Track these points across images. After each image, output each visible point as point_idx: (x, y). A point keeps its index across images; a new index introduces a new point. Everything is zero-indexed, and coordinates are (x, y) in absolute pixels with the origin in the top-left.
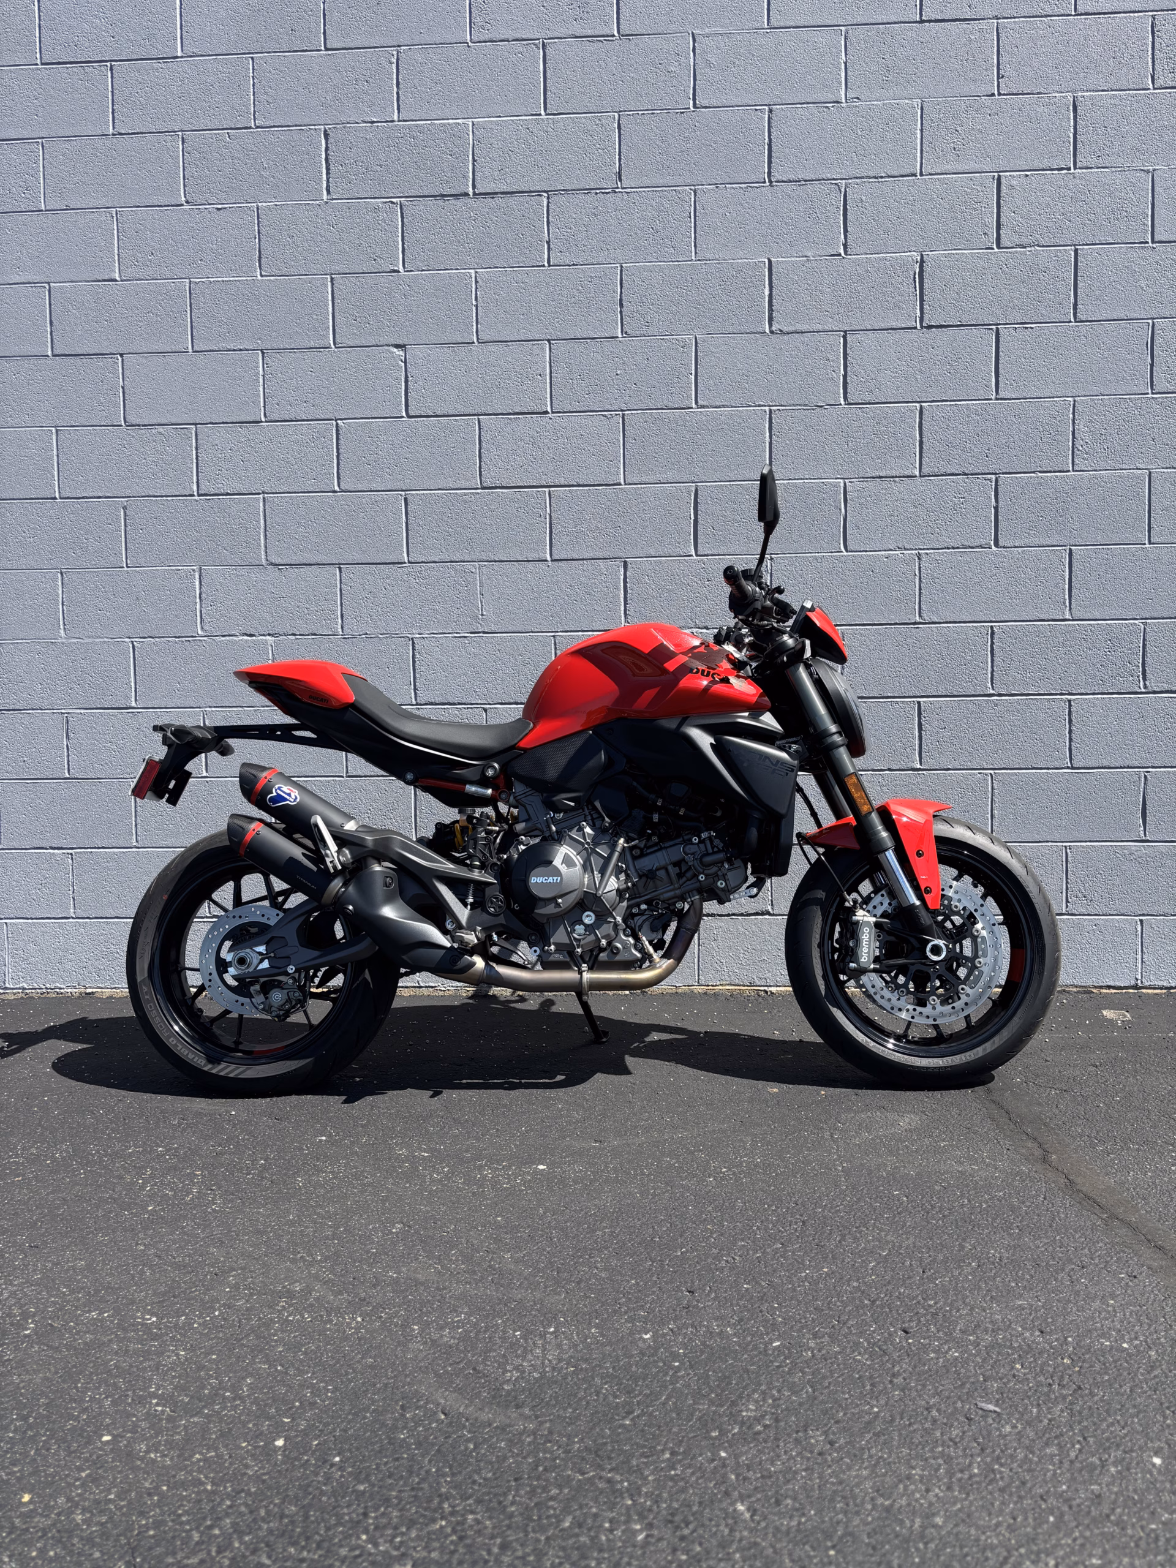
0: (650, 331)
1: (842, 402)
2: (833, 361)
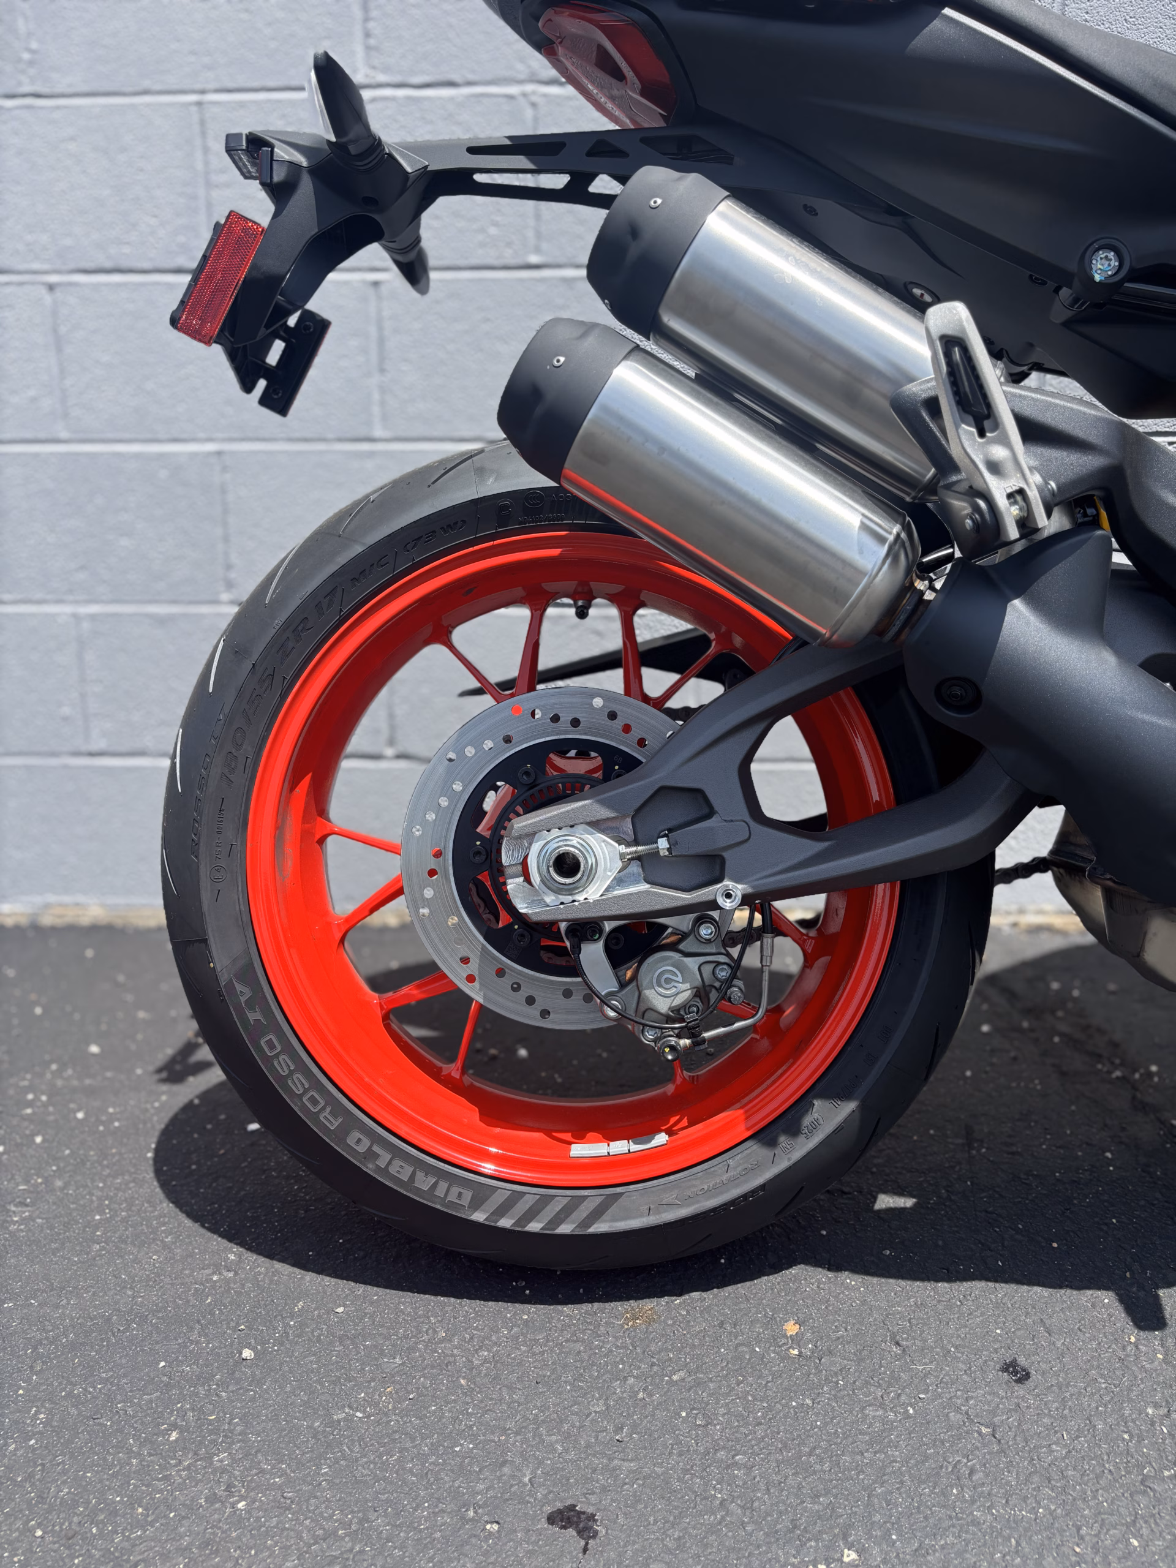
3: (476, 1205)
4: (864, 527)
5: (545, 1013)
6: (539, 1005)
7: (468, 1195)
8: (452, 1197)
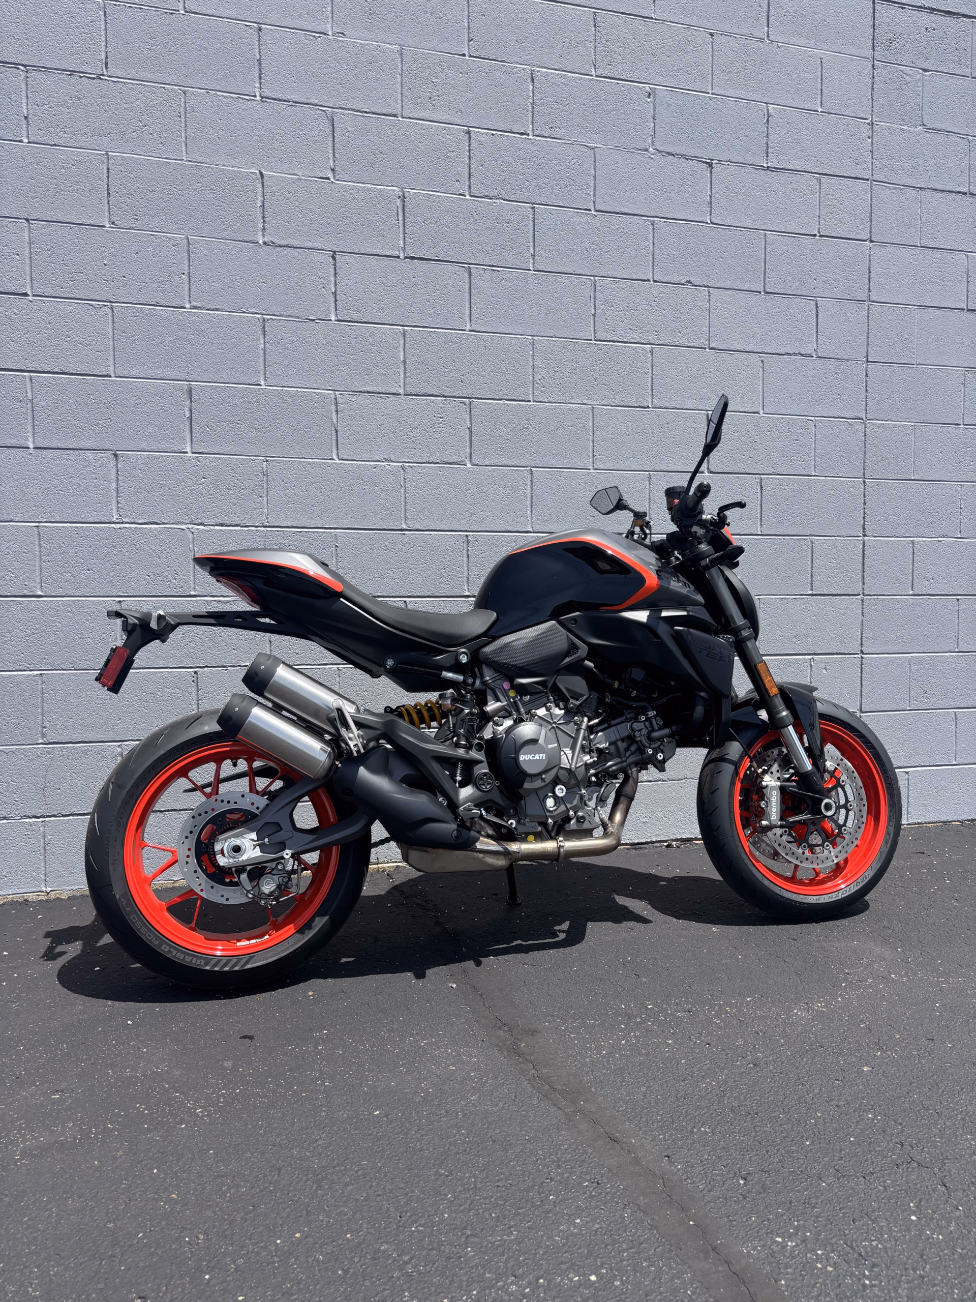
0: (138, 224)
1: (333, 318)
2: (324, 278)
3: (206, 964)
4: (321, 749)
5: (227, 900)
6: (226, 897)
7: (203, 962)
8: (198, 963)
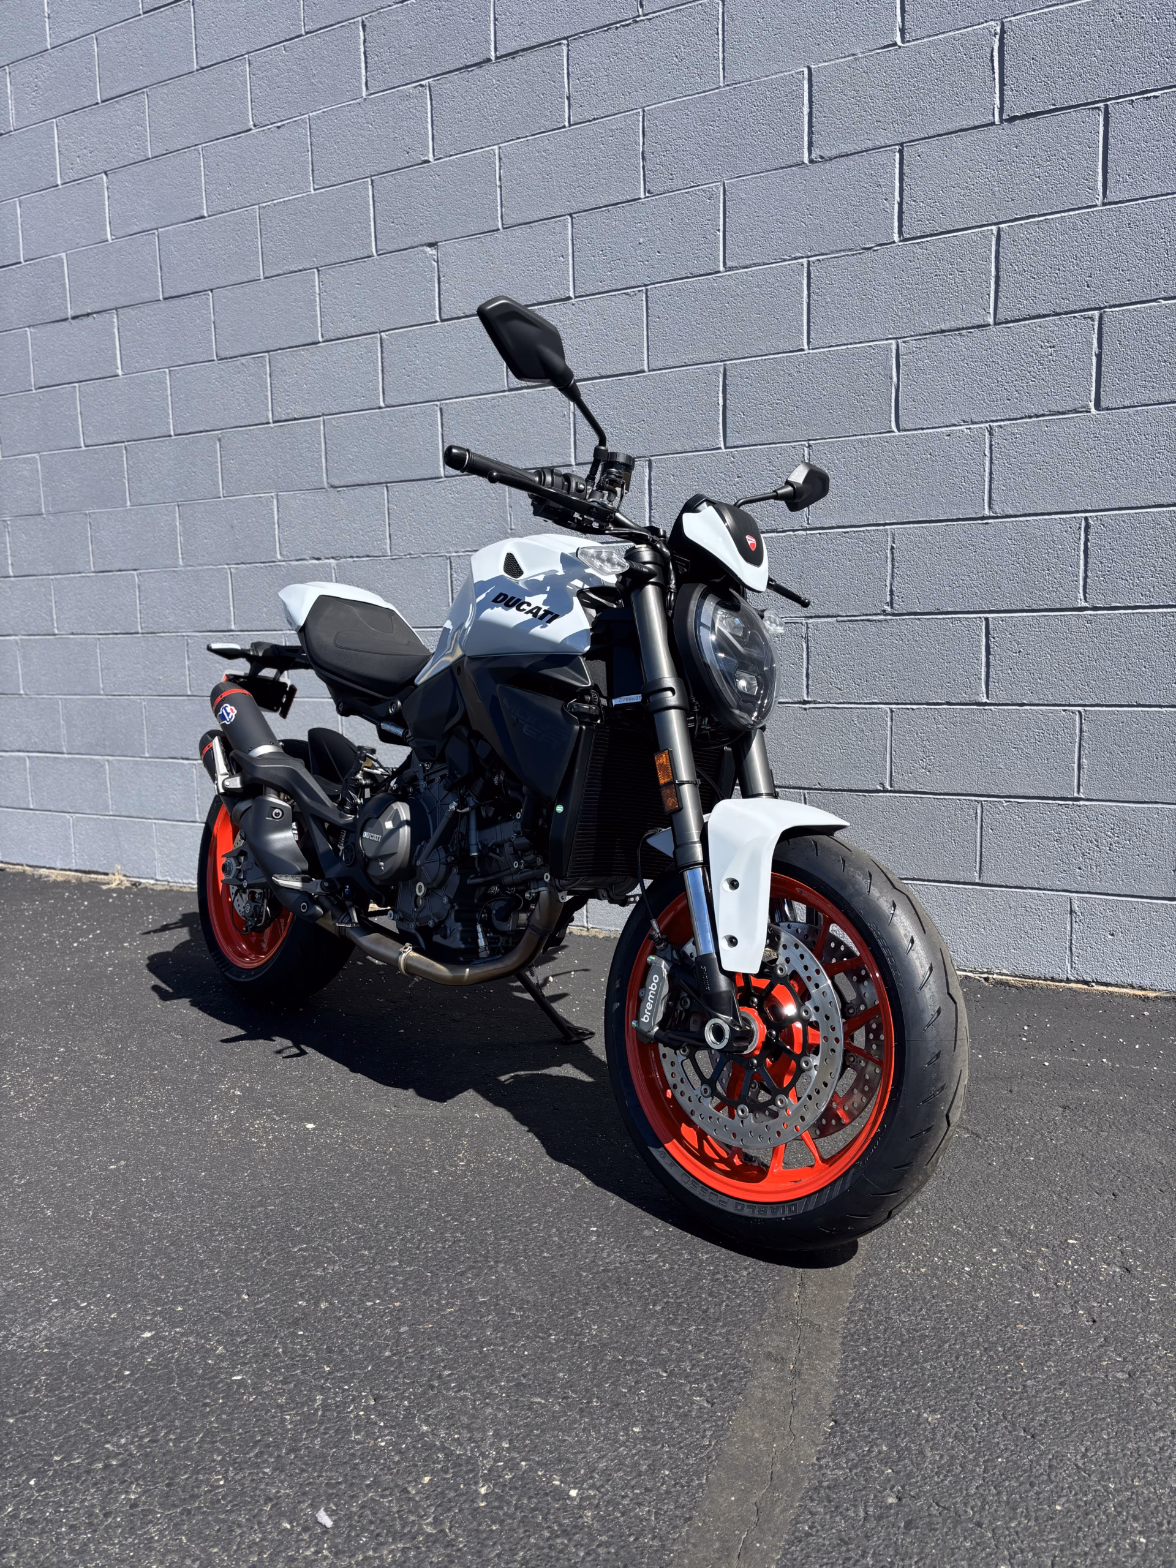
1: (896, 238)
2: (886, 186)
